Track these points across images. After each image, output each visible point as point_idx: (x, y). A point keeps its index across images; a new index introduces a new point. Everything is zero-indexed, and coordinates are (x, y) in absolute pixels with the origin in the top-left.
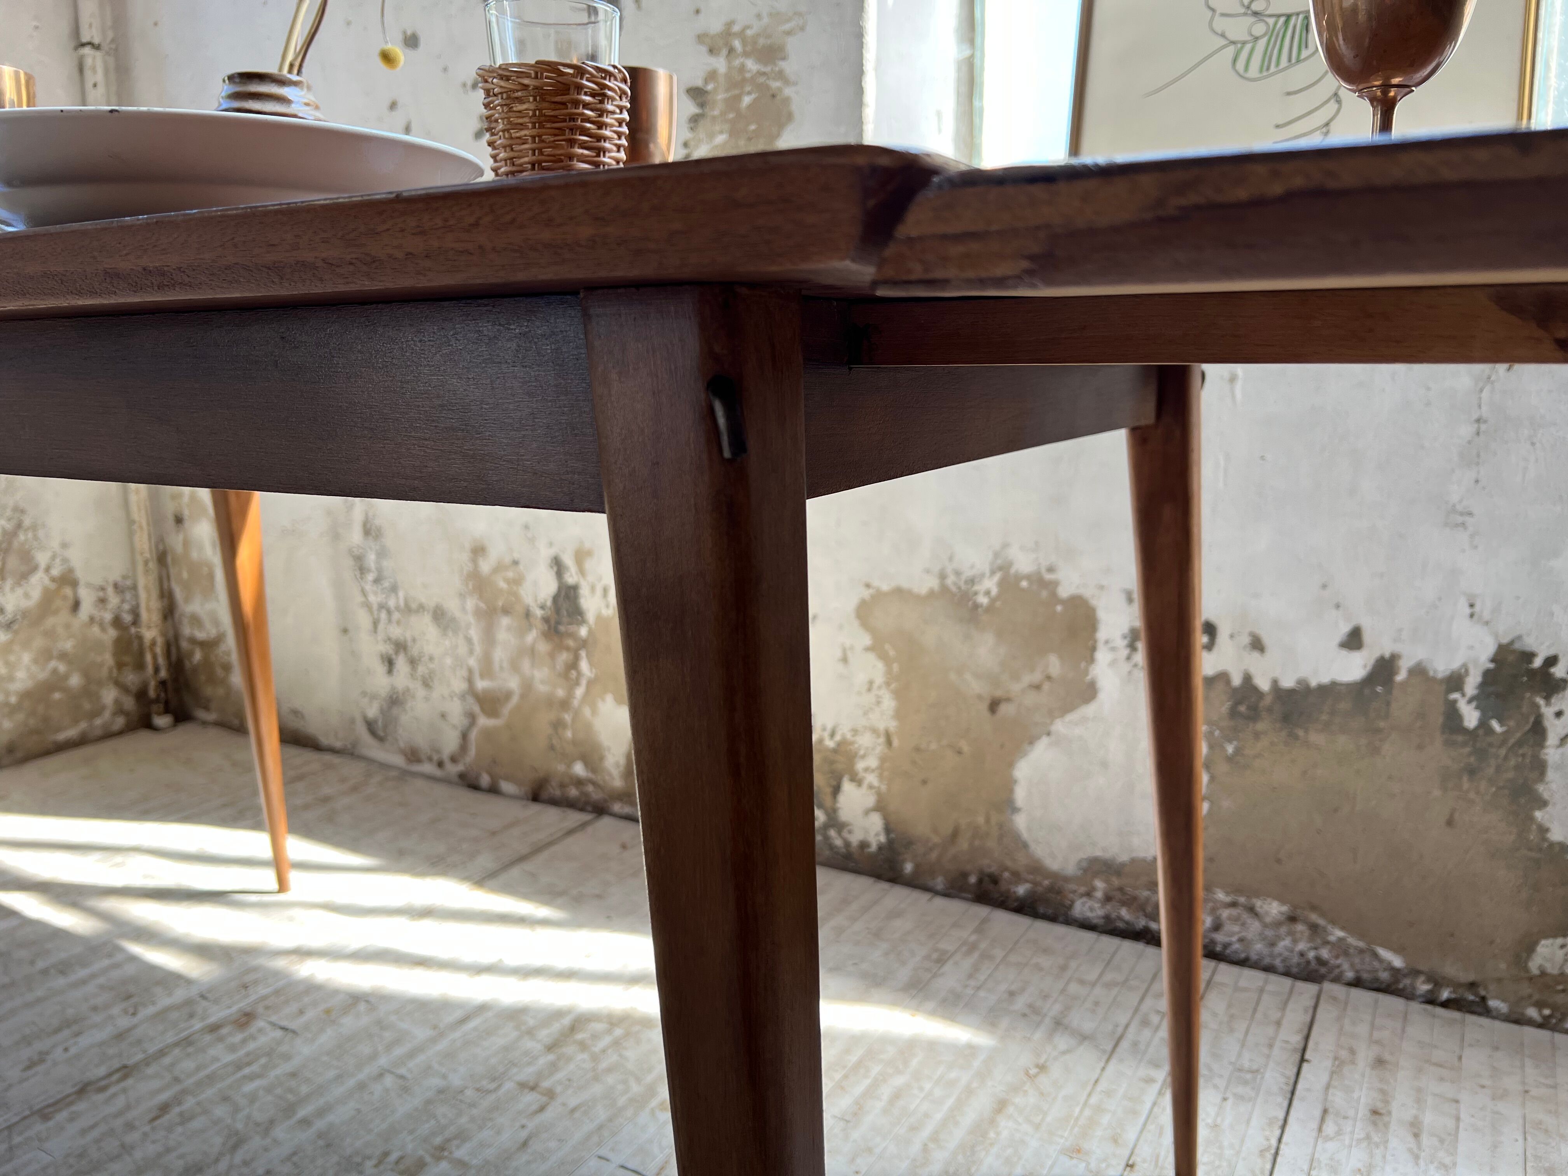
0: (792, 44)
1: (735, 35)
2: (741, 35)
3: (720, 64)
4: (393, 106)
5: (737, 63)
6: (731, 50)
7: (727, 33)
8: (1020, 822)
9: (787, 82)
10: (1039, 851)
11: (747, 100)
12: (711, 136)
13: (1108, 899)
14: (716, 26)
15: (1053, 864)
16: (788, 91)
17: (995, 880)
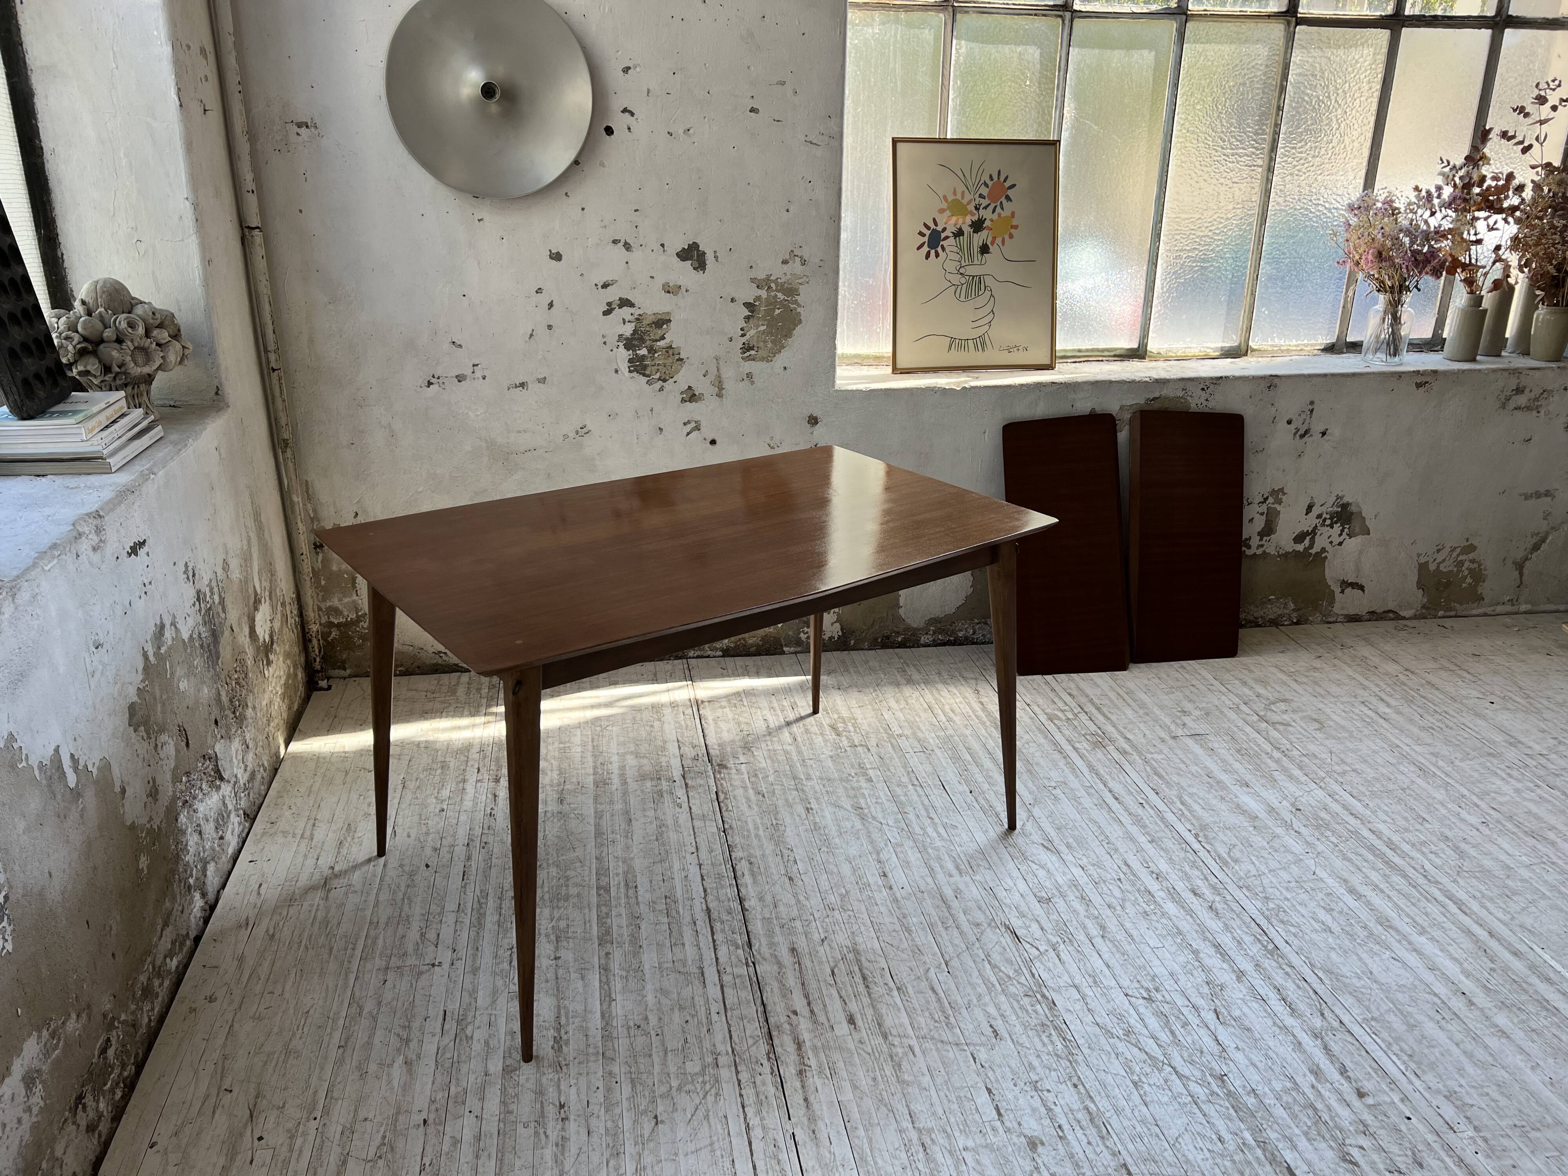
0: (802, 289)
1: (773, 281)
2: (775, 281)
3: (763, 293)
4: (539, 291)
5: (773, 294)
6: (769, 288)
7: (768, 279)
8: (902, 611)
9: (799, 305)
10: (908, 621)
11: (777, 312)
12: (758, 326)
13: (934, 633)
14: (762, 276)
15: (915, 625)
16: (799, 310)
17: (888, 637)
